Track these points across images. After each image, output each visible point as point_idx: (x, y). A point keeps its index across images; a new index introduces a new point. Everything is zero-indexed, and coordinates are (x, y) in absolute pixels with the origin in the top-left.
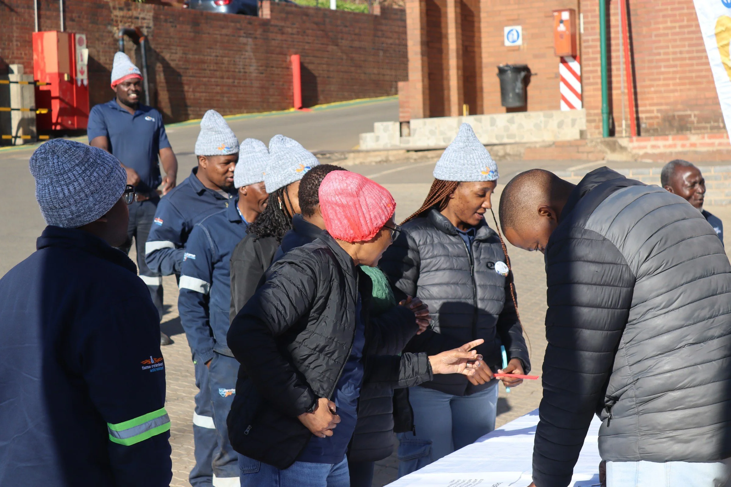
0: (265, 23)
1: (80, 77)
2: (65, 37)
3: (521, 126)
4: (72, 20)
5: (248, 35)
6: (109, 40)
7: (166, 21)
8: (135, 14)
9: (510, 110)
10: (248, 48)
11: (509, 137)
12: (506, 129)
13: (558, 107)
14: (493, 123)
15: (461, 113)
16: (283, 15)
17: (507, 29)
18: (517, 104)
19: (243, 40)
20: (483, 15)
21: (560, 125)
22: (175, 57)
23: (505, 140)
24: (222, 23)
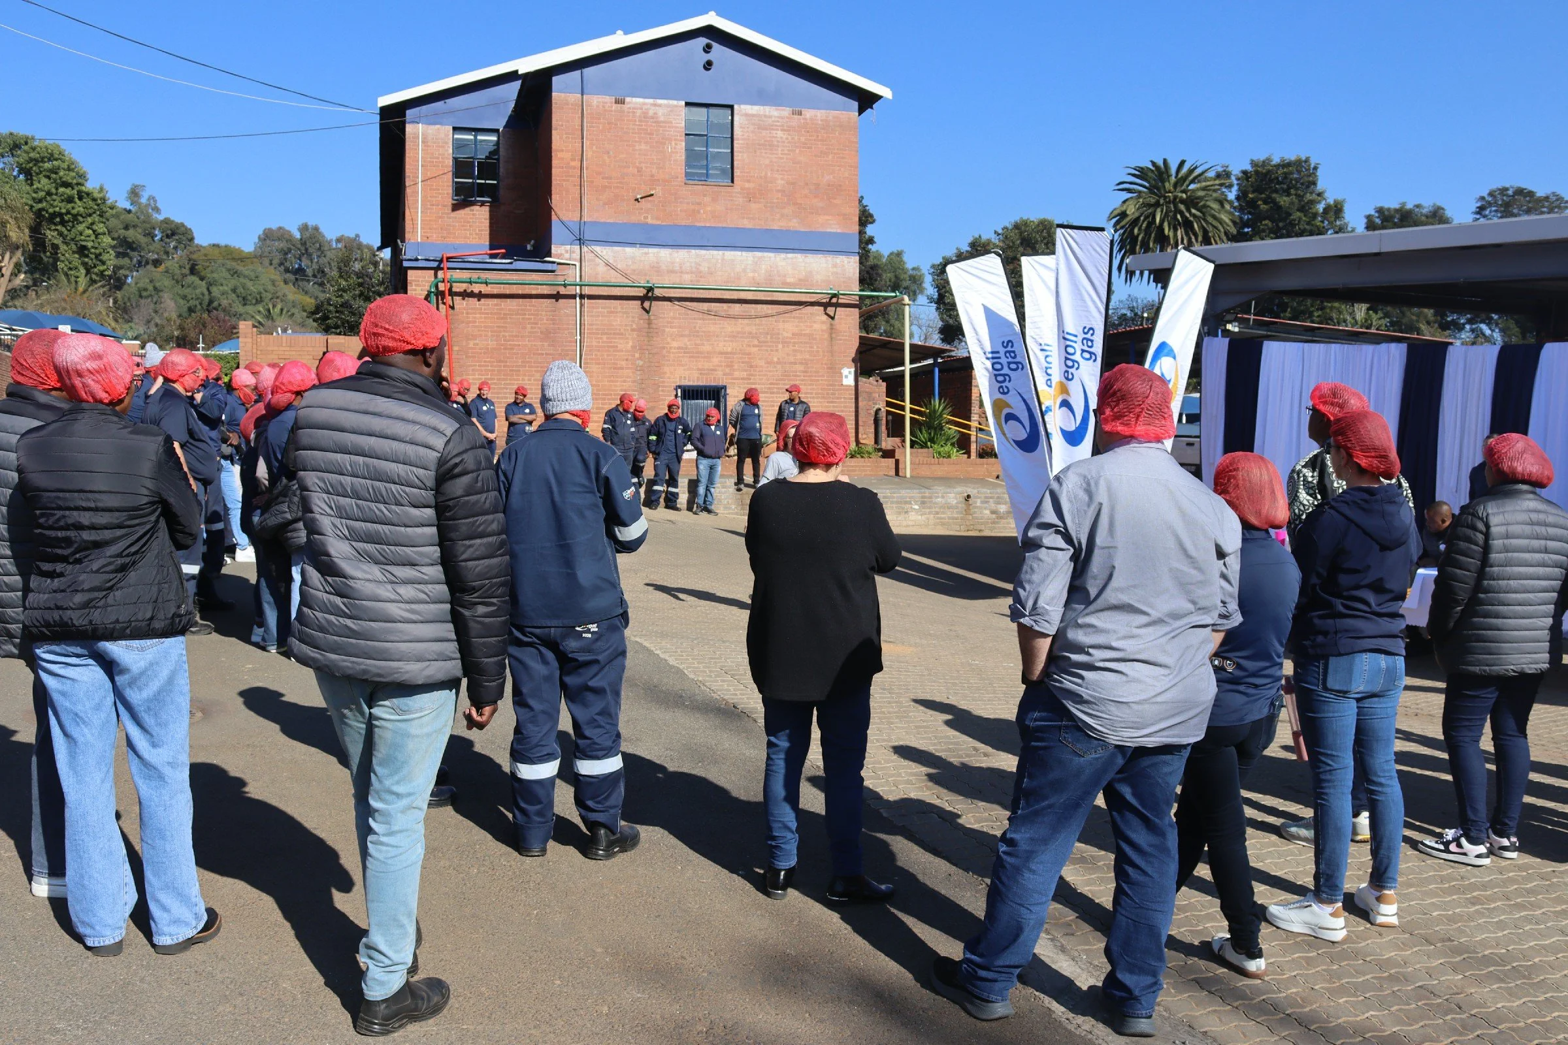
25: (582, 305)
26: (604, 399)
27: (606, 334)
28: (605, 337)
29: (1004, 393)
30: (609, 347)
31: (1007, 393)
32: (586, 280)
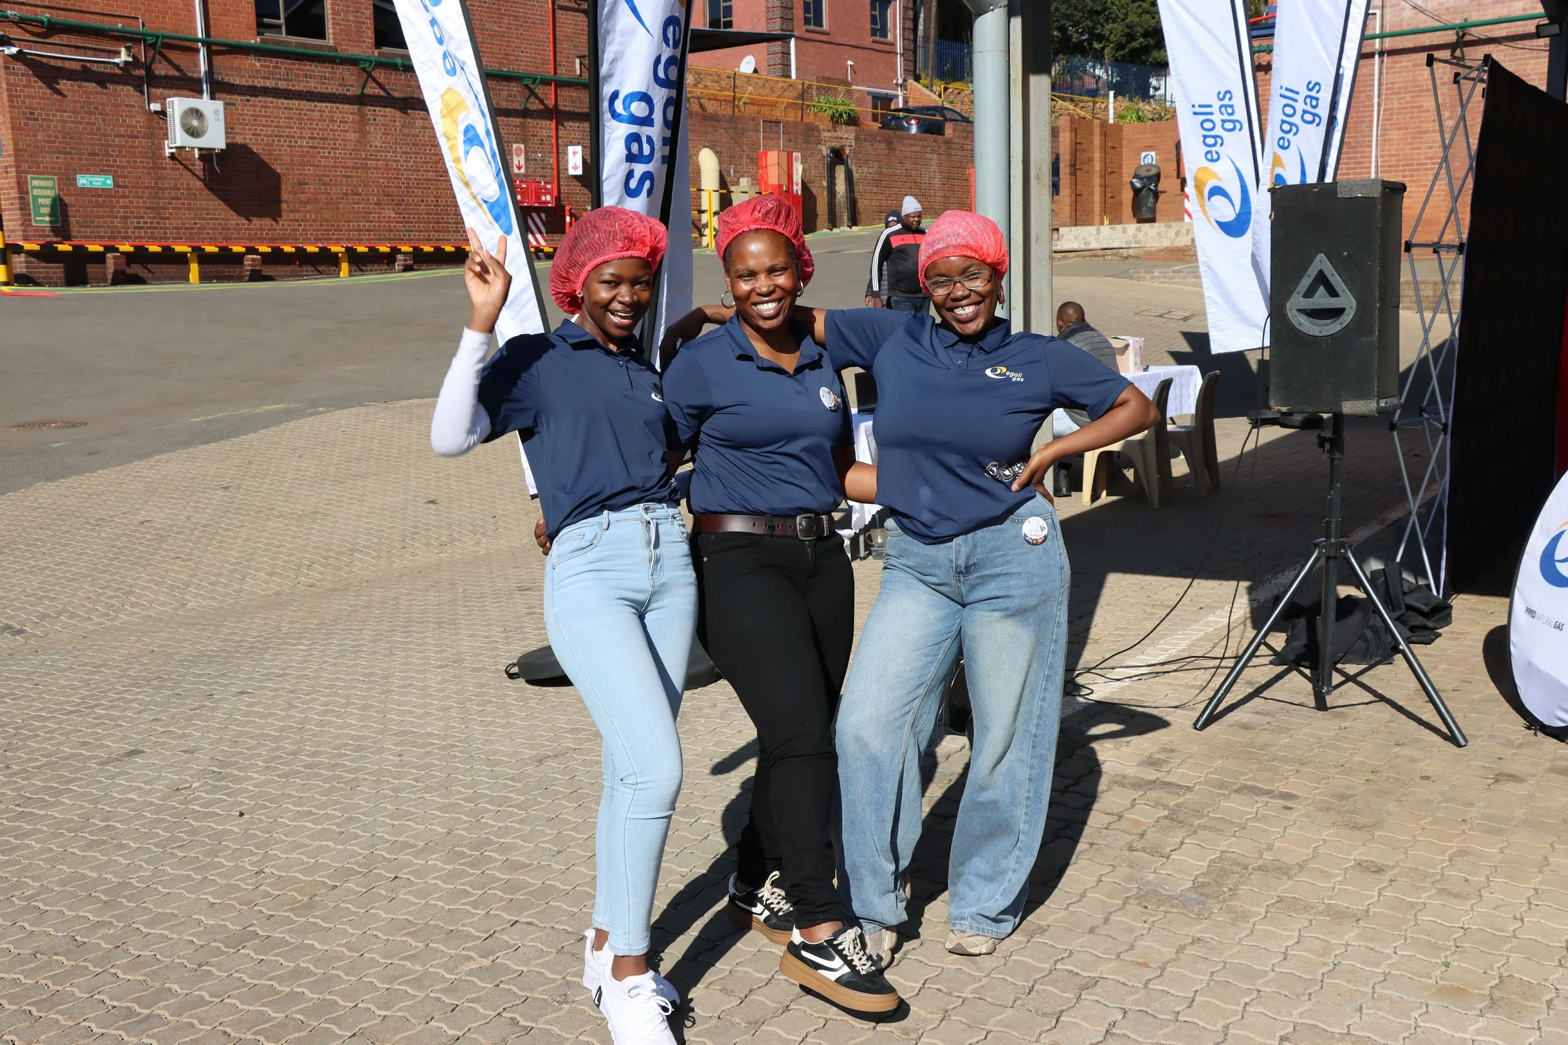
0: (948, 142)
1: (795, 188)
2: (784, 155)
3: (1146, 234)
4: (790, 141)
5: (933, 152)
6: (819, 157)
7: (865, 140)
8: (840, 134)
9: (1141, 221)
10: (933, 163)
11: (1136, 242)
12: (1135, 236)
13: (1182, 219)
14: (1124, 231)
15: (1102, 223)
16: (965, 134)
17: (1143, 154)
18: (1149, 216)
19: (929, 156)
20: (1124, 142)
21: (1177, 234)
22: (871, 170)
23: (1133, 245)
24: (912, 142)
25: (1382, 62)
26: (1405, 171)
27: (1410, 92)
28: (1408, 95)
29: (1212, 160)
30: (1413, 107)
31: (1218, 159)
32: (1387, 30)
